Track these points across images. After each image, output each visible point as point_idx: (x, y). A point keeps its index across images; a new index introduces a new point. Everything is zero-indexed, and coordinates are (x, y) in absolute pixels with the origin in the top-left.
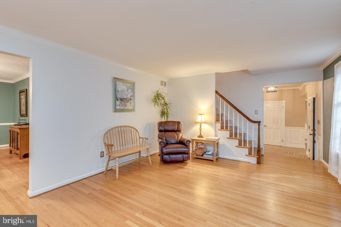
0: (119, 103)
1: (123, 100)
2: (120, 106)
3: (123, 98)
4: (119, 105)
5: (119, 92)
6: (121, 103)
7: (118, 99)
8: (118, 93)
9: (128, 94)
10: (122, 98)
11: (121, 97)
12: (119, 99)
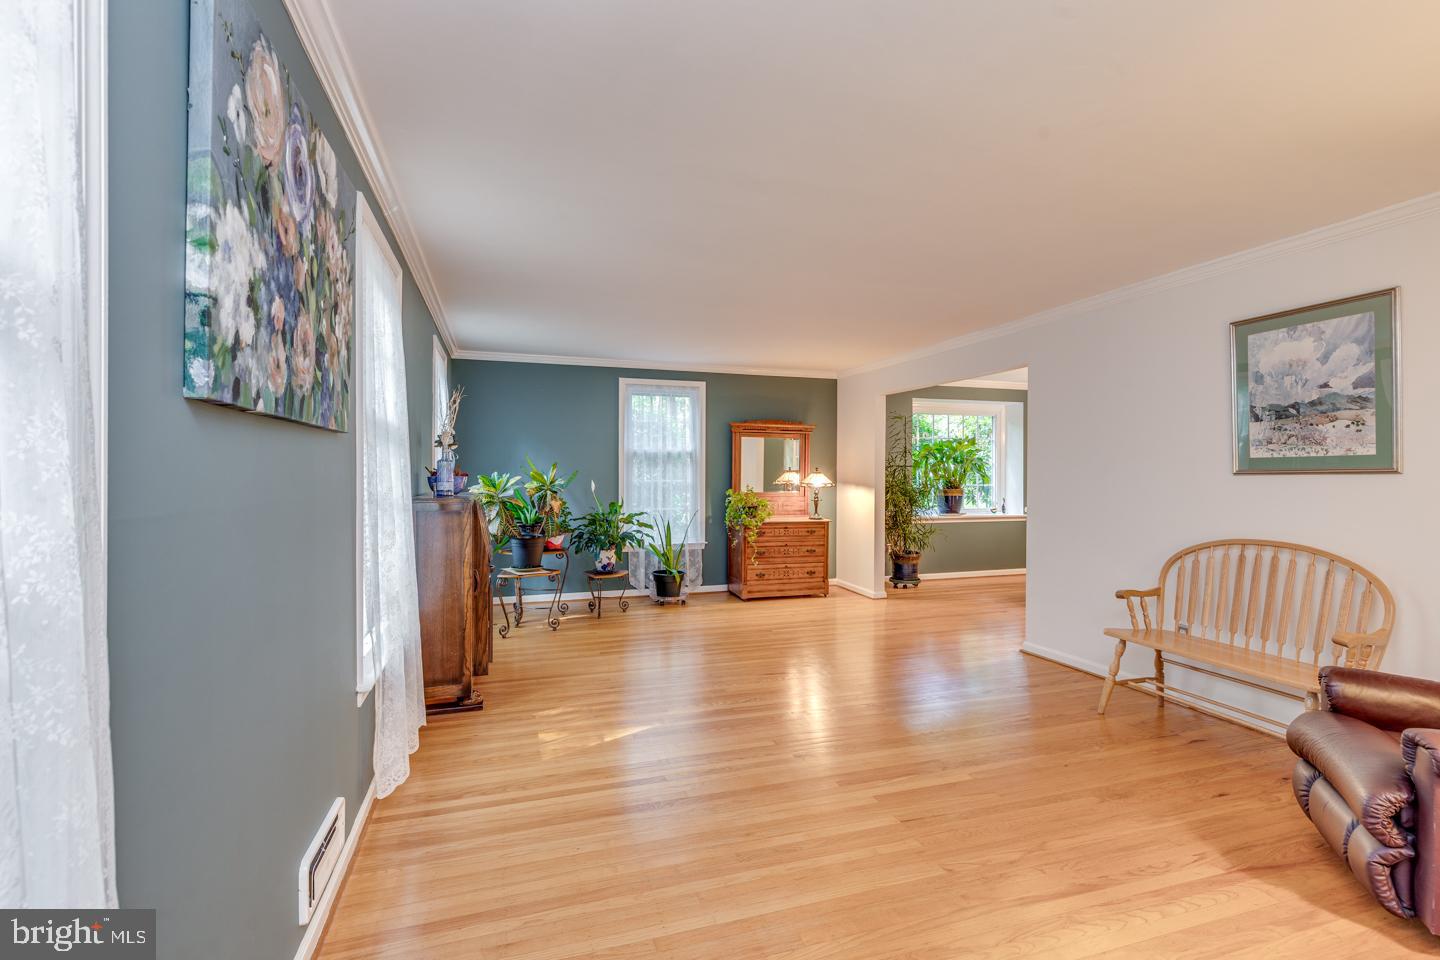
0: (1269, 433)
1: (1293, 416)
2: (1271, 446)
3: (1292, 402)
4: (1265, 443)
5: (1268, 379)
6: (1280, 429)
7: (1258, 412)
8: (1261, 388)
9: (1332, 374)
10: (1286, 405)
11: (1275, 402)
12: (1265, 416)
